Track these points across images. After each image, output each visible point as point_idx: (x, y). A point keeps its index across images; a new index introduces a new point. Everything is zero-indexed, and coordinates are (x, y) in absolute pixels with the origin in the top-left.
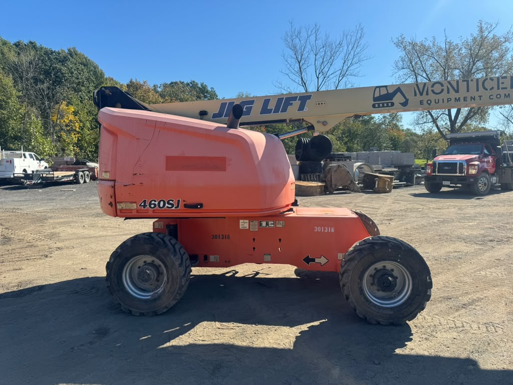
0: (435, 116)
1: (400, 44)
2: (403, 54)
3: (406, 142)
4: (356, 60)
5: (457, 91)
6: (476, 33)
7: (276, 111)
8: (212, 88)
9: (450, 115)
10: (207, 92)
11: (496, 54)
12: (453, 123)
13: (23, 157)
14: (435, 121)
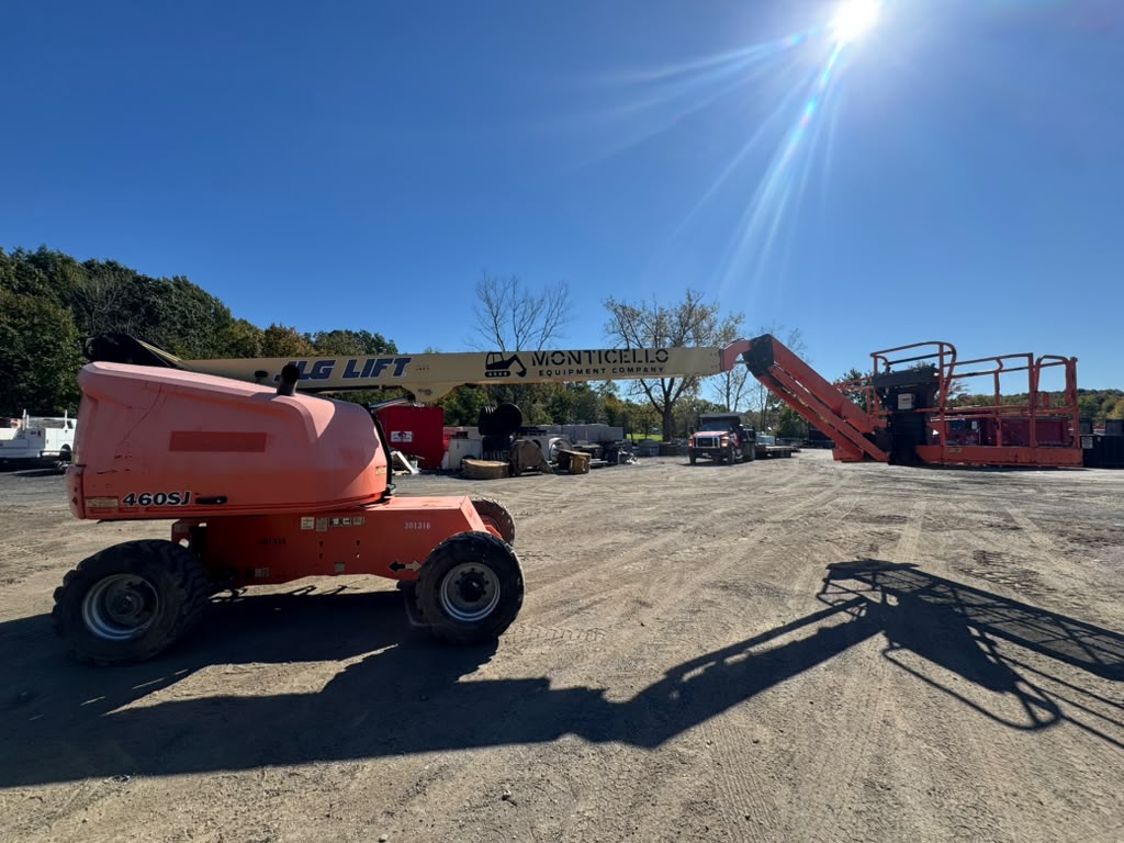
0: (648, 387)
1: (610, 305)
2: (613, 316)
3: (624, 414)
4: (560, 319)
5: (579, 362)
6: (685, 301)
7: (365, 374)
8: (391, 341)
9: (663, 386)
10: (383, 345)
11: (705, 324)
12: (667, 394)
13: (66, 426)
14: (648, 391)
